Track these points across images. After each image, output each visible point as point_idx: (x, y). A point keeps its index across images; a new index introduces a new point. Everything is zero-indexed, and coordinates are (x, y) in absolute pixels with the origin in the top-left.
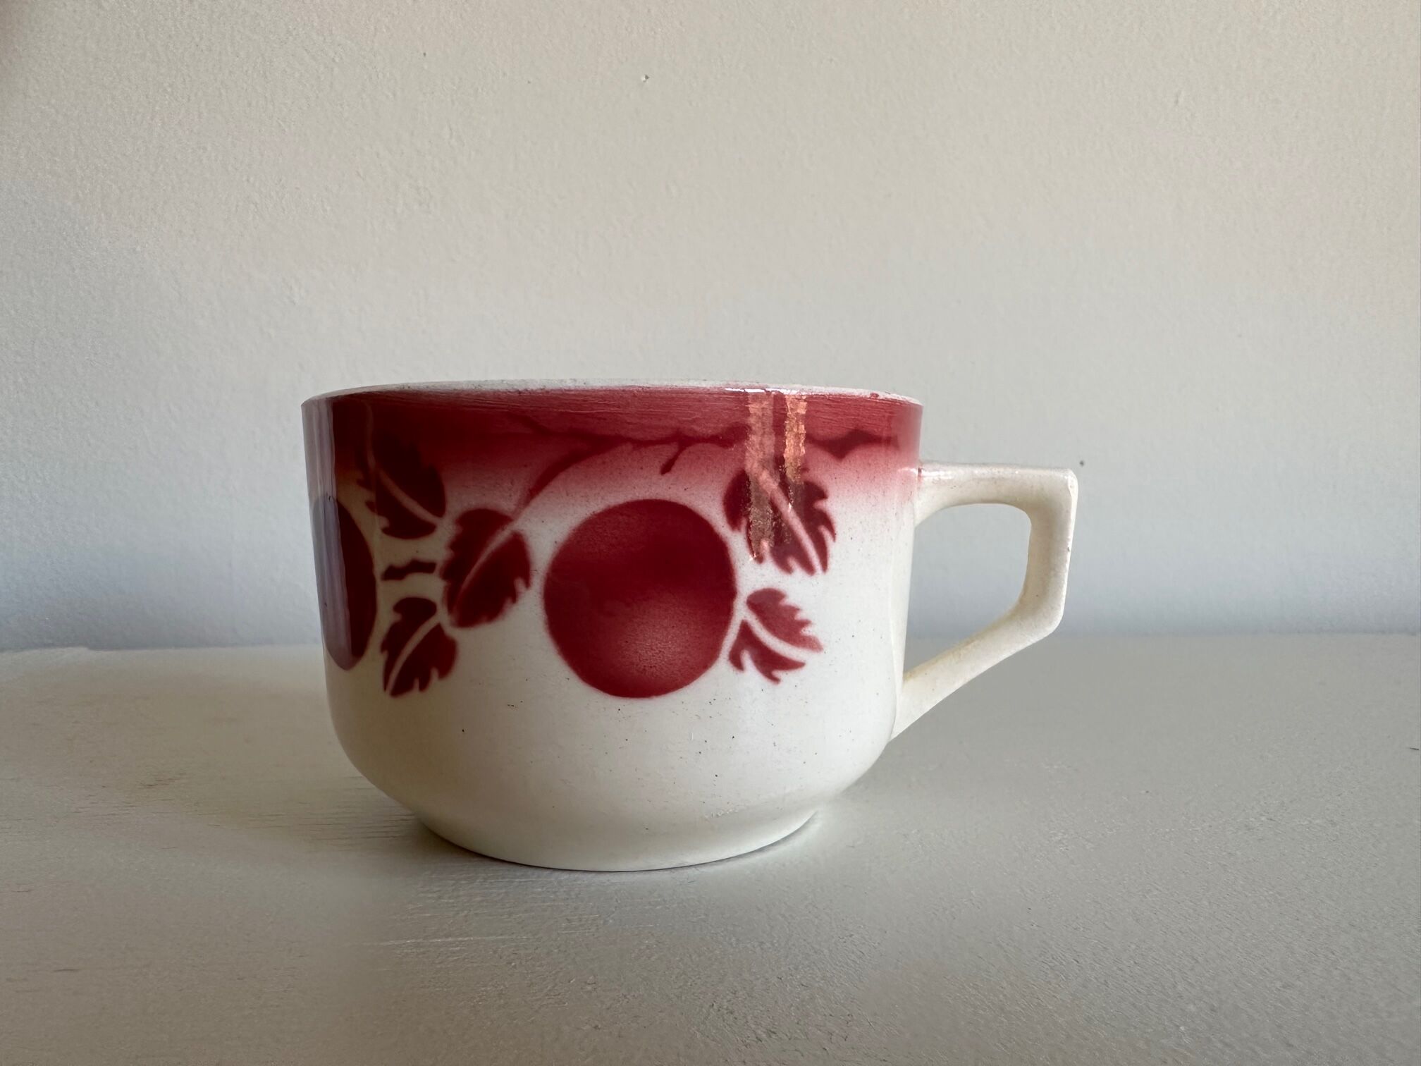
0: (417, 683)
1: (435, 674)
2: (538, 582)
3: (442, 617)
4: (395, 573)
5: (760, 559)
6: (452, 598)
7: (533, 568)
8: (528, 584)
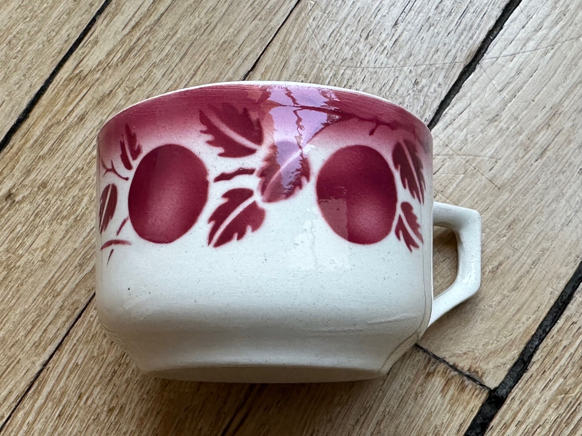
0: (236, 235)
1: (249, 229)
2: (313, 179)
3: (257, 198)
4: (224, 177)
5: (405, 187)
6: (263, 188)
7: (311, 171)
8: (308, 179)
